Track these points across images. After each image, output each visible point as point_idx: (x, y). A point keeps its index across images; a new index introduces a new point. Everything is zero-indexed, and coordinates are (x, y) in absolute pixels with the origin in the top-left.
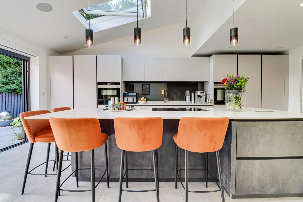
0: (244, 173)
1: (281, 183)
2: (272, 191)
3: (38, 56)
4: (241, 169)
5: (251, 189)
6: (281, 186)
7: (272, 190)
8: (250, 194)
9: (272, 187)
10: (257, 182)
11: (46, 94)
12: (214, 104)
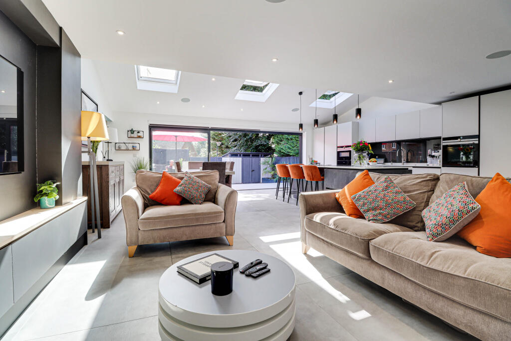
12: (443, 166)
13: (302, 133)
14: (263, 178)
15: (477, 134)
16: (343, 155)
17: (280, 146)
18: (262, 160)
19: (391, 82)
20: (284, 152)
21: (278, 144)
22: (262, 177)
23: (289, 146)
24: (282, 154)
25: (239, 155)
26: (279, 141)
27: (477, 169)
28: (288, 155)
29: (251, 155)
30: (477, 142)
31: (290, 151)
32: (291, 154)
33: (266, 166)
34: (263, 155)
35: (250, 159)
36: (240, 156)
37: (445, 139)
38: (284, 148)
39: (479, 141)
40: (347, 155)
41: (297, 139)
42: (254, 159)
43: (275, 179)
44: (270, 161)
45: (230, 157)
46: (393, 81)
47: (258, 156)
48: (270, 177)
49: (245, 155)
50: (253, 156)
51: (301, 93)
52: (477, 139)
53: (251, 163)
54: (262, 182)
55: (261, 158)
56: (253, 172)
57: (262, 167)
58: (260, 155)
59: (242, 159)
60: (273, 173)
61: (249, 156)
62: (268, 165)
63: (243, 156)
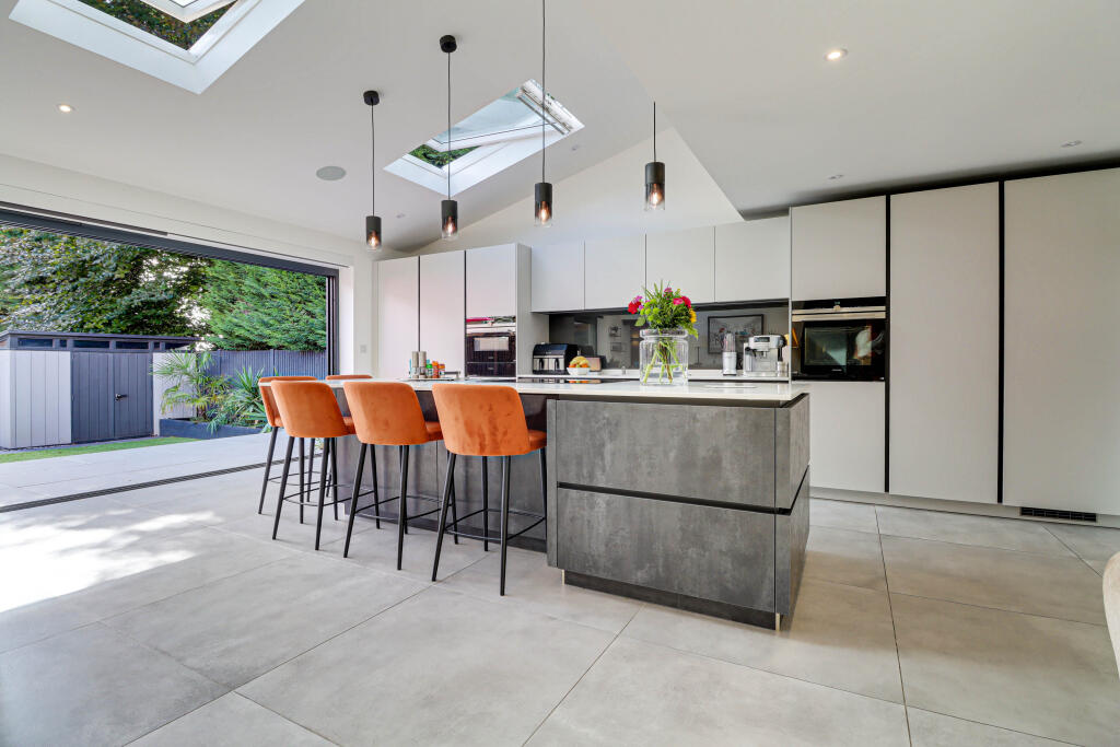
0: (573, 519)
1: (661, 561)
2: (639, 577)
3: (352, 264)
4: (568, 511)
5: (591, 563)
6: (661, 570)
7: (639, 574)
8: (588, 573)
9: (640, 567)
10: (602, 549)
11: (369, 348)
12: (794, 378)
13: (337, 271)
14: (161, 421)
15: (883, 294)
16: (484, 345)
17: (229, 317)
18: (160, 359)
19: (835, 55)
20: (247, 335)
21: (221, 311)
22: (158, 416)
23: (266, 319)
24: (238, 341)
25: (56, 342)
26: (224, 302)
27: (884, 383)
28: (262, 346)
29: (113, 343)
30: (882, 316)
31: (267, 332)
32: (272, 343)
33: (175, 382)
34: (162, 345)
35: (111, 355)
36: (63, 344)
37: (798, 305)
38: (244, 324)
39: (888, 312)
40: (501, 344)
41: (293, 297)
42: (127, 358)
43: (213, 423)
44: (192, 365)
45: (12, 347)
46: (845, 52)
47: (143, 346)
48: (191, 414)
49: (82, 344)
50: (120, 345)
51: (372, 98)
52: (883, 308)
53: (111, 369)
54: (161, 435)
55: (154, 354)
56: (122, 400)
57: (160, 385)
58: (151, 345)
59: (73, 357)
60: (202, 402)
61: (106, 345)
62: (185, 378)
63: (76, 346)
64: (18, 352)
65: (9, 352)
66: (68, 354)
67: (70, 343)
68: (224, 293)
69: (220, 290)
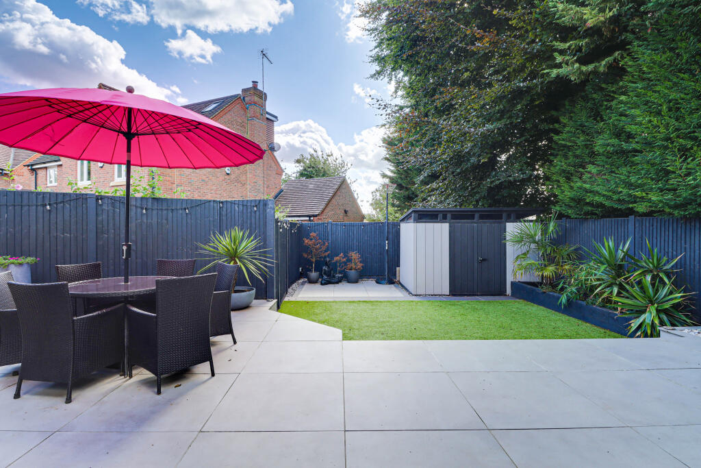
14: (512, 283)
18: (512, 228)
22: (510, 278)
25: (440, 216)
29: (477, 216)
33: (525, 249)
34: (513, 216)
35: (475, 225)
36: (445, 218)
42: (487, 226)
44: (539, 234)
45: (415, 220)
47: (499, 217)
49: (458, 216)
50: (482, 217)
53: (475, 236)
54: (512, 295)
55: (507, 224)
56: (483, 262)
57: (511, 251)
58: (504, 215)
59: (450, 227)
60: (549, 271)
61: (472, 217)
62: (533, 246)
63: (452, 219)
64: (418, 224)
65: (412, 224)
66: (447, 225)
67: (449, 216)
68: (571, 160)
69: (566, 158)
